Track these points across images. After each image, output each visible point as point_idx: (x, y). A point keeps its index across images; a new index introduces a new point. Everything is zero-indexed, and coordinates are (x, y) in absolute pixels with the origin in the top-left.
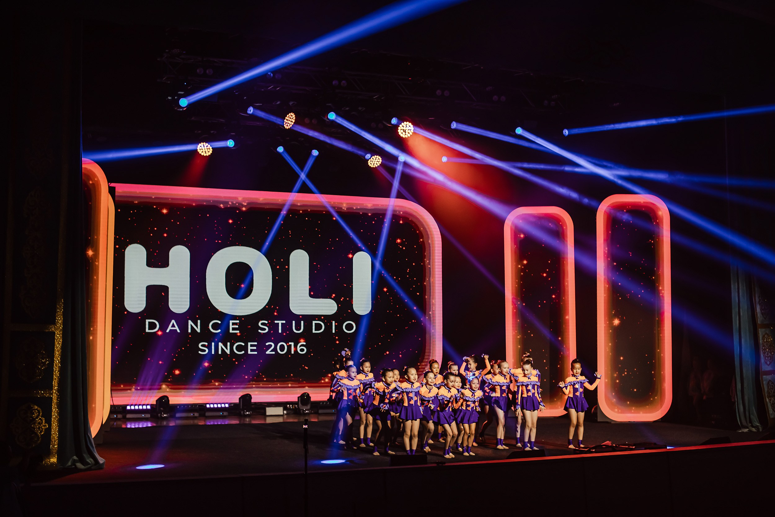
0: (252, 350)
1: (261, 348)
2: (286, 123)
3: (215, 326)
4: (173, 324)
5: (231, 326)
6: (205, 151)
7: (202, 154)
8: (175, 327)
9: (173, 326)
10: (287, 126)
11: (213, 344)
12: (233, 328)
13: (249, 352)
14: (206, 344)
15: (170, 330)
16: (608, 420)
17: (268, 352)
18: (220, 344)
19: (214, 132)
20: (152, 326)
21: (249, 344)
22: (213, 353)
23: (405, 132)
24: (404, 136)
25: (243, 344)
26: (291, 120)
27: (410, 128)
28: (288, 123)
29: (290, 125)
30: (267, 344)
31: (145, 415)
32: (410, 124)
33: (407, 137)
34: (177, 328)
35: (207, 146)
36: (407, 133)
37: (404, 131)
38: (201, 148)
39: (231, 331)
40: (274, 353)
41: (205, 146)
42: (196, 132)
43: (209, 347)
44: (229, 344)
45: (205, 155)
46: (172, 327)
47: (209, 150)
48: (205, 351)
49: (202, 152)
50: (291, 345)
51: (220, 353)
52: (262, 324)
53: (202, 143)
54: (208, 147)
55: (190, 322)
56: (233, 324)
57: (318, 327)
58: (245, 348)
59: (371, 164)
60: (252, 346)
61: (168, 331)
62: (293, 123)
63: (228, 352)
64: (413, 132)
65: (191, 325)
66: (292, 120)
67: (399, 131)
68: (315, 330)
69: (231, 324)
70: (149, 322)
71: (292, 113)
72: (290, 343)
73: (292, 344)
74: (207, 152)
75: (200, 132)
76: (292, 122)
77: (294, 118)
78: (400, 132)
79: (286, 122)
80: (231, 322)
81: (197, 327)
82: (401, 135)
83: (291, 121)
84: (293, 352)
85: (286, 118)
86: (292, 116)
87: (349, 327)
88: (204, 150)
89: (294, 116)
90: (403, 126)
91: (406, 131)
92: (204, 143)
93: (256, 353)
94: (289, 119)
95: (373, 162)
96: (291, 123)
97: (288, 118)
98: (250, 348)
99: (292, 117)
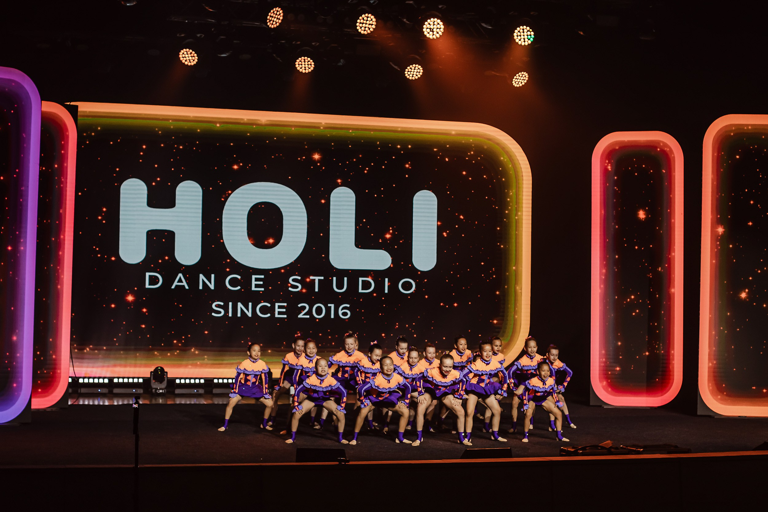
0: (280, 313)
1: (293, 311)
2: (270, 21)
3: (233, 282)
4: (180, 277)
5: (254, 283)
6: (189, 60)
7: (186, 63)
8: (182, 282)
9: (180, 281)
10: (272, 24)
11: (230, 304)
12: (256, 285)
13: (277, 316)
14: (222, 304)
15: (176, 286)
16: (711, 414)
17: (300, 316)
18: (240, 305)
19: (201, 36)
20: (153, 280)
21: (277, 305)
22: (230, 315)
23: (433, 32)
24: (431, 37)
25: (269, 305)
26: (276, 16)
27: (438, 26)
28: (273, 21)
29: (276, 23)
30: (299, 306)
31: (137, 389)
32: (439, 21)
33: (436, 38)
34: (184, 283)
35: (191, 53)
36: (435, 33)
37: (432, 30)
38: (184, 56)
39: (253, 288)
40: (308, 317)
41: (189, 53)
42: (178, 35)
43: (226, 308)
44: (250, 304)
45: (189, 64)
46: (178, 282)
47: (193, 58)
48: (220, 312)
49: (186, 61)
50: (330, 307)
51: (239, 315)
52: (294, 280)
53: (185, 50)
54: (192, 55)
55: (202, 277)
56: (257, 280)
57: (366, 285)
58: (271, 310)
59: (409, 75)
60: (280, 307)
61: (173, 287)
62: (280, 21)
63: (249, 314)
64: (443, 32)
65: (203, 280)
66: (279, 17)
67: (424, 30)
68: (362, 290)
69: (253, 280)
70: (150, 276)
71: (278, 8)
72: (329, 305)
73: (332, 306)
74: (192, 61)
75: (183, 35)
76: (279, 19)
77: (282, 15)
78: (426, 31)
79: (270, 19)
80: (254, 277)
81: (211, 283)
82: (428, 35)
83: (277, 18)
84: (332, 317)
85: (270, 14)
86: (278, 11)
87: (407, 286)
88: (188, 58)
89: (281, 12)
90: (429, 24)
91: (434, 30)
92: (188, 50)
93: (285, 316)
94: (274, 16)
95: (412, 73)
96: (277, 21)
97: (272, 15)
98: (277, 310)
99: (278, 13)
